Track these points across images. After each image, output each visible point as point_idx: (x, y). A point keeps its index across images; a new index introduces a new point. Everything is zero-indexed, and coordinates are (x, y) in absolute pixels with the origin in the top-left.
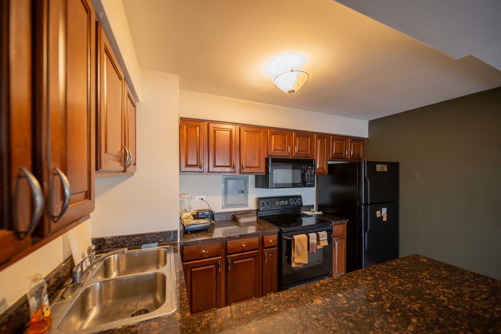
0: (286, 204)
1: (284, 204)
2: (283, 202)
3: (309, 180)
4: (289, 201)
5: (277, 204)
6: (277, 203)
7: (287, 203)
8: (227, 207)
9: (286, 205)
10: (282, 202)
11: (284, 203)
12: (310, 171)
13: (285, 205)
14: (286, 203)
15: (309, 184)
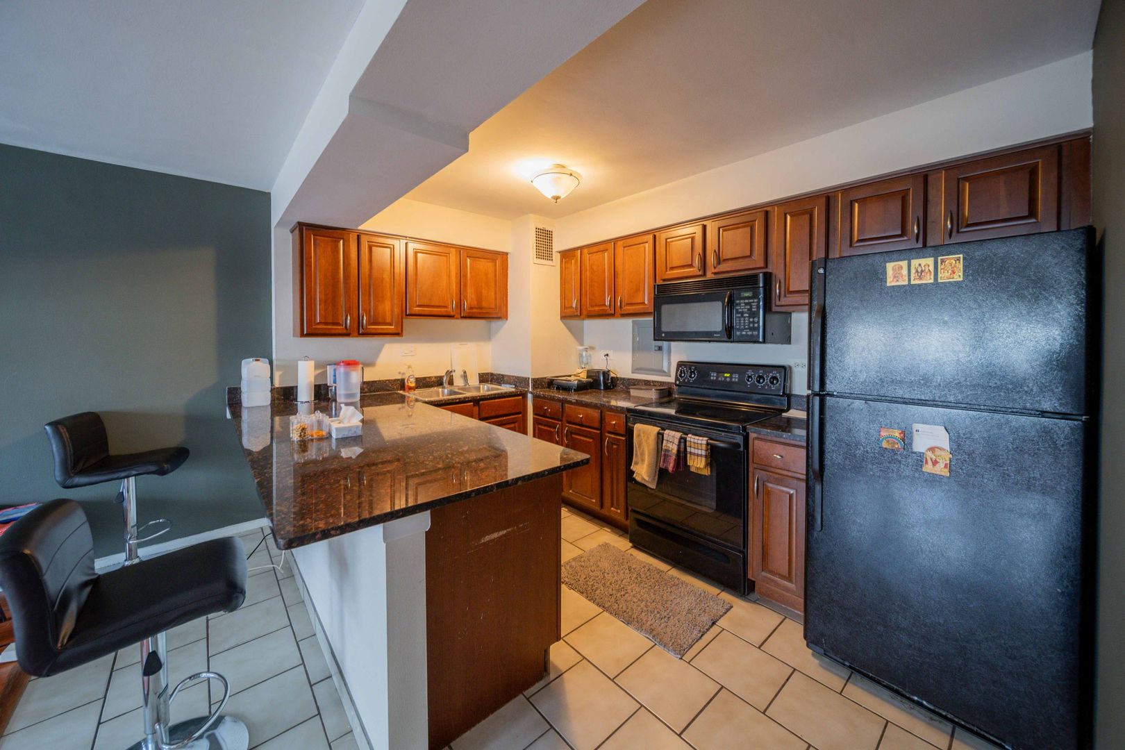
0: (733, 380)
1: (728, 380)
2: (728, 375)
3: (744, 325)
4: (741, 373)
5: (712, 378)
6: (713, 376)
7: (737, 380)
8: (637, 371)
9: (735, 383)
10: (726, 375)
11: (731, 377)
12: (746, 304)
13: (731, 382)
14: (736, 378)
15: (744, 333)
